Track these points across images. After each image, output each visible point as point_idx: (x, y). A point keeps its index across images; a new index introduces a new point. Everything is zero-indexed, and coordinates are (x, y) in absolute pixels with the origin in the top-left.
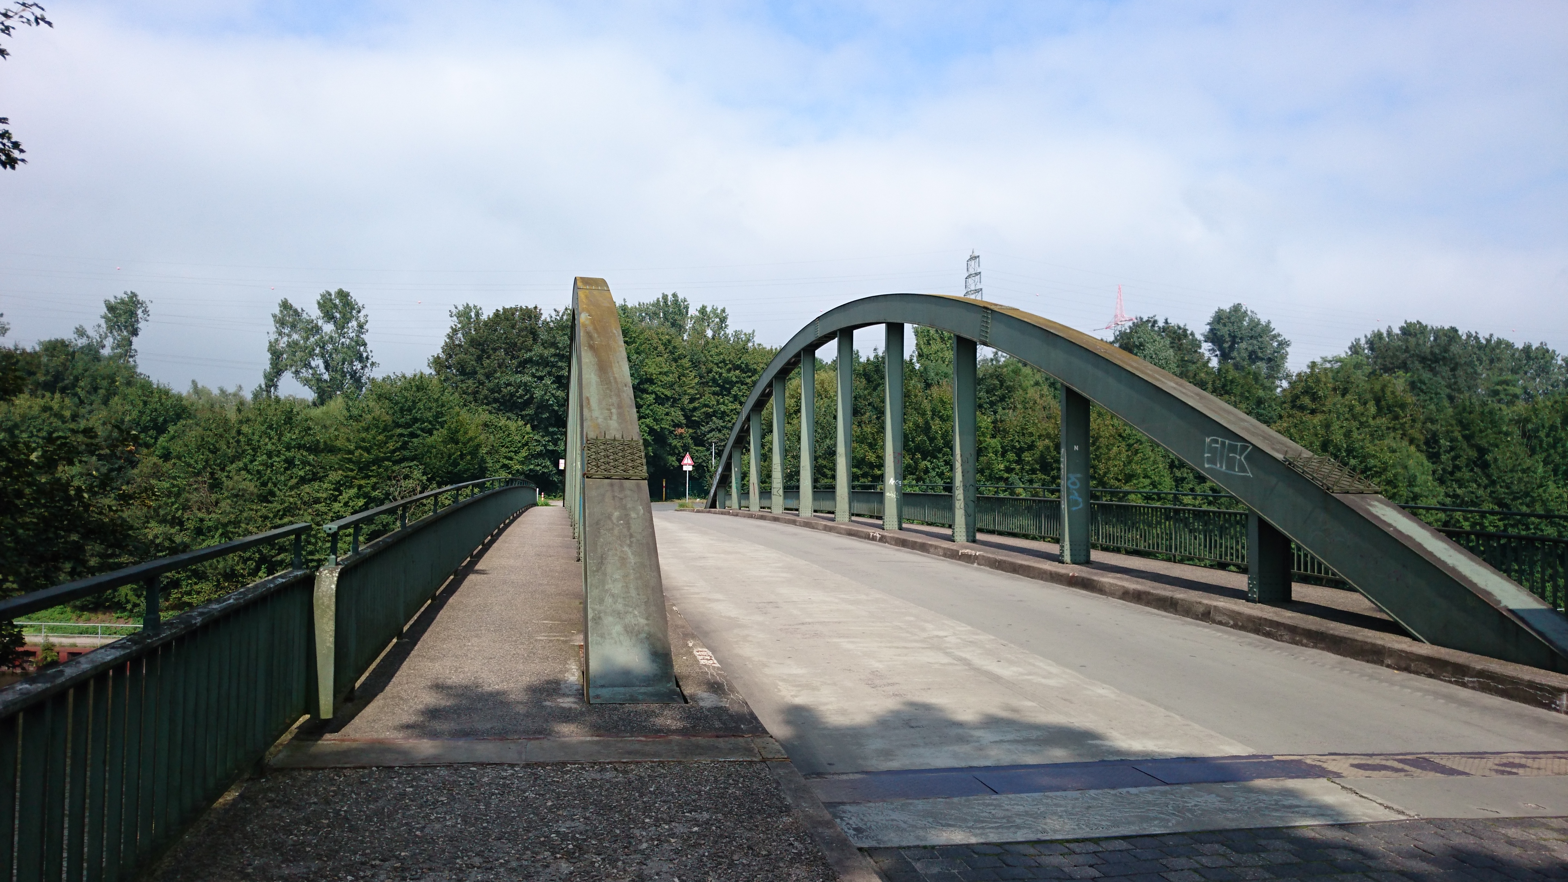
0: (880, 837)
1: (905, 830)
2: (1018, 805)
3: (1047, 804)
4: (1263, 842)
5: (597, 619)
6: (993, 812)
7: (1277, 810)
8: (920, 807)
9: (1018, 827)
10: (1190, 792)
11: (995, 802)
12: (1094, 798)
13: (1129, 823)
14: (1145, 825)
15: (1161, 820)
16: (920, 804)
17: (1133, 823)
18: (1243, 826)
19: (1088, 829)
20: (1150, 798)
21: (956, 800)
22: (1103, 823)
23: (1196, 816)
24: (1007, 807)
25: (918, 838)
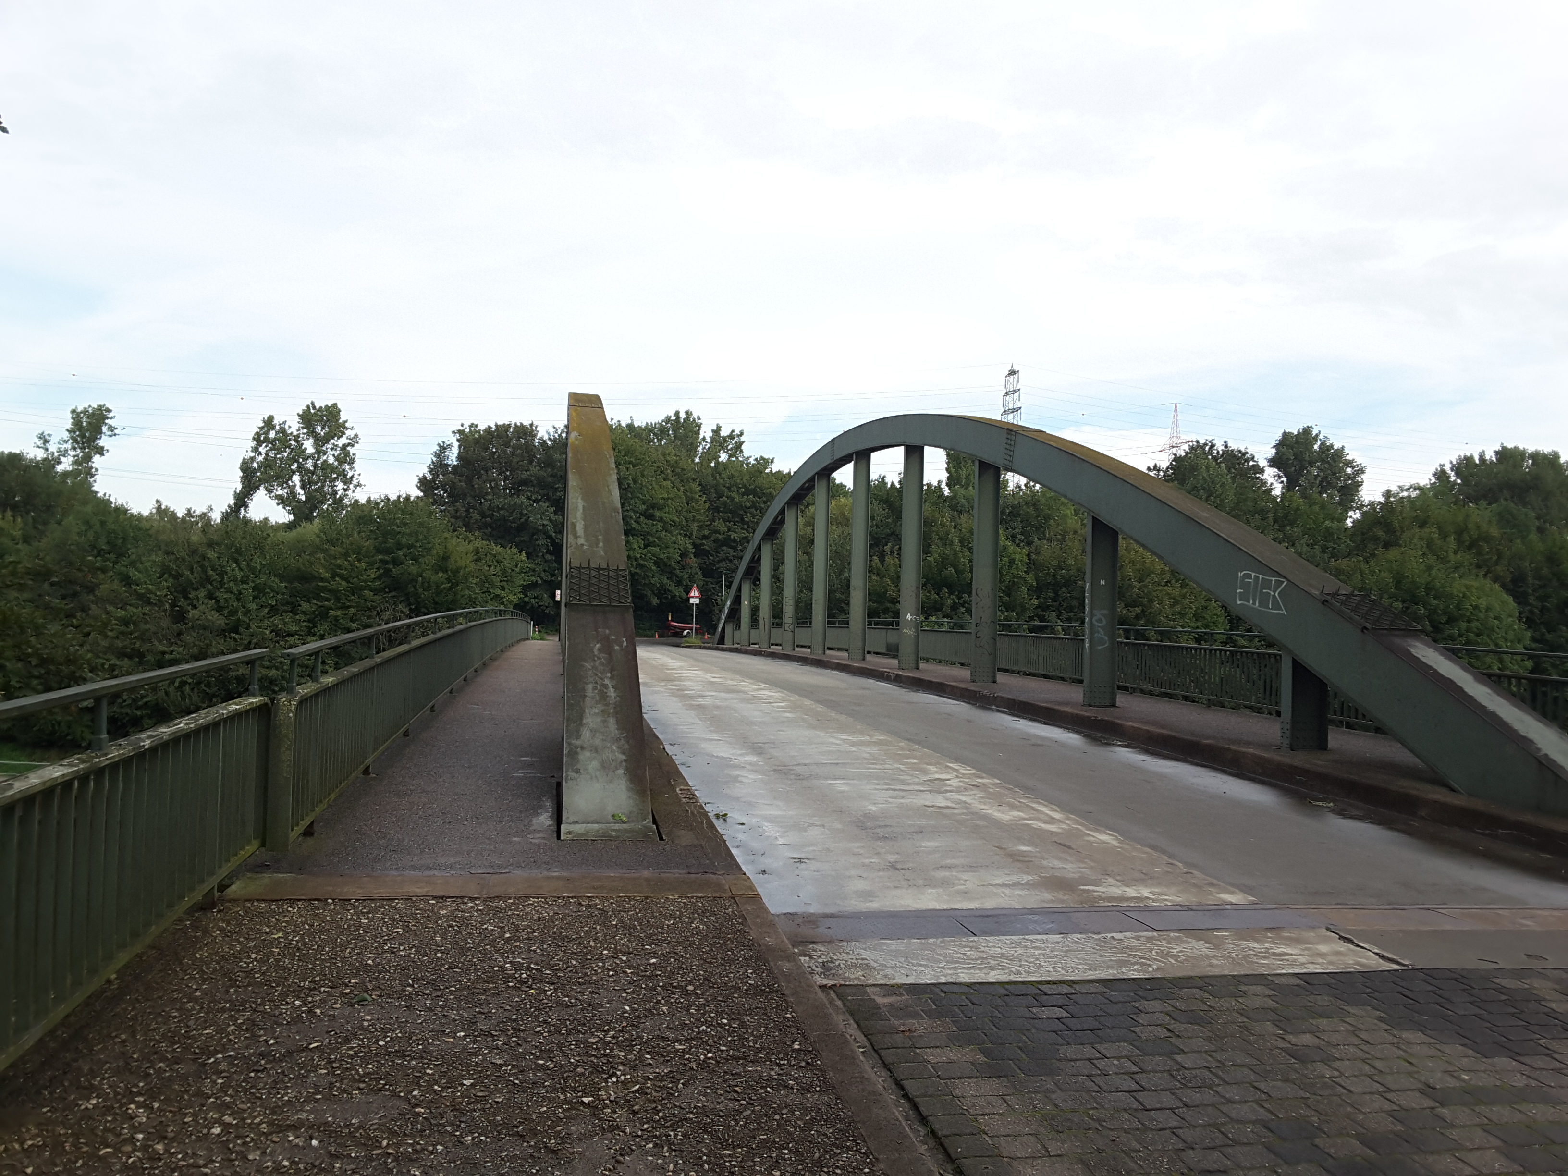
0: (846, 975)
1: (874, 968)
2: (995, 947)
3: (1026, 946)
4: (1243, 988)
5: (573, 754)
6: (968, 953)
7: (1265, 958)
8: (894, 947)
9: (992, 968)
10: (1178, 938)
11: (971, 944)
12: (1075, 942)
13: (1108, 967)
14: (1124, 970)
15: (1143, 964)
16: (893, 944)
17: (1112, 968)
18: (1226, 972)
19: (1063, 972)
20: (1134, 943)
21: (931, 940)
22: (1080, 967)
23: (1180, 962)
24: (983, 949)
25: (886, 976)
